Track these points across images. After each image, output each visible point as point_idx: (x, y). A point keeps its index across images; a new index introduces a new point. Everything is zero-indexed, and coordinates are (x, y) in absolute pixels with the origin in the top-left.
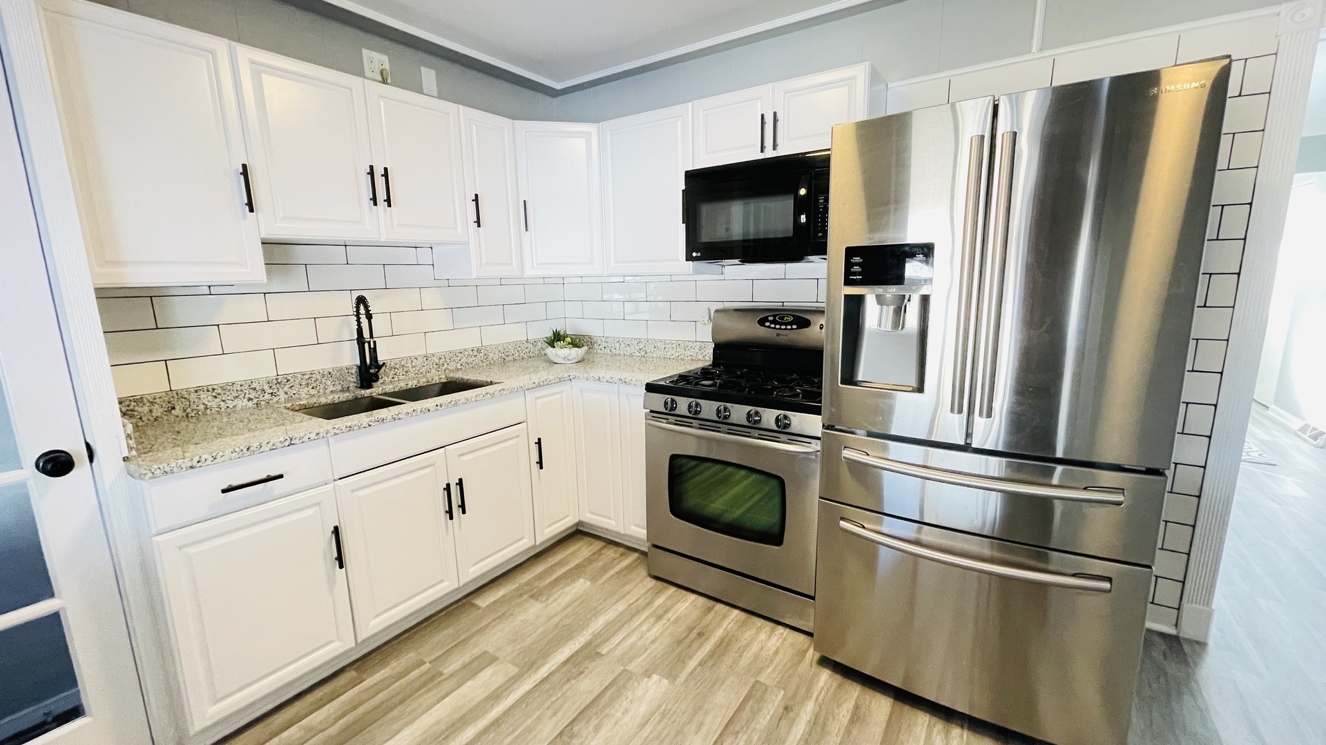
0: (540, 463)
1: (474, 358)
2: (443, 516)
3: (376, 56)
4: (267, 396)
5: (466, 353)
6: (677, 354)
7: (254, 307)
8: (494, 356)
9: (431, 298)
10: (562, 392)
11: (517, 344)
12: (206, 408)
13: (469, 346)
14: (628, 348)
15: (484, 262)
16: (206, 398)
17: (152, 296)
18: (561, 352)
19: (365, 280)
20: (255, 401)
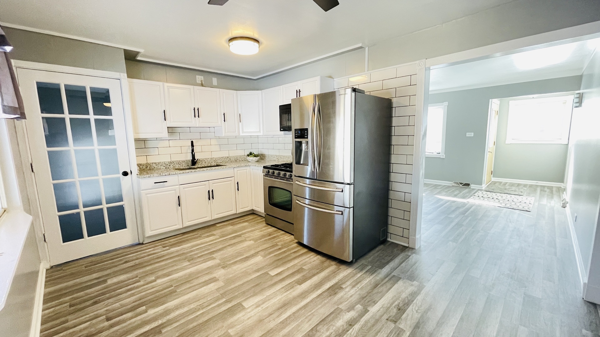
0: (238, 189)
1: (226, 160)
2: (208, 199)
3: (200, 77)
4: (168, 166)
5: (224, 158)
6: (286, 160)
7: (166, 143)
8: (233, 159)
9: (213, 142)
10: (247, 169)
11: (240, 156)
12: (154, 168)
13: (225, 156)
14: (274, 158)
15: (226, 131)
16: (154, 165)
17: (144, 141)
18: (251, 158)
19: (193, 137)
20: (165, 167)
